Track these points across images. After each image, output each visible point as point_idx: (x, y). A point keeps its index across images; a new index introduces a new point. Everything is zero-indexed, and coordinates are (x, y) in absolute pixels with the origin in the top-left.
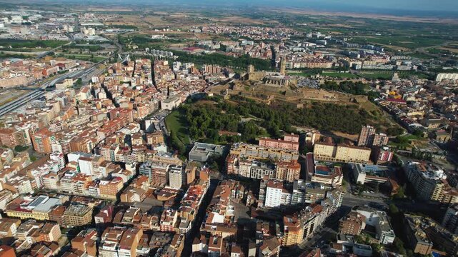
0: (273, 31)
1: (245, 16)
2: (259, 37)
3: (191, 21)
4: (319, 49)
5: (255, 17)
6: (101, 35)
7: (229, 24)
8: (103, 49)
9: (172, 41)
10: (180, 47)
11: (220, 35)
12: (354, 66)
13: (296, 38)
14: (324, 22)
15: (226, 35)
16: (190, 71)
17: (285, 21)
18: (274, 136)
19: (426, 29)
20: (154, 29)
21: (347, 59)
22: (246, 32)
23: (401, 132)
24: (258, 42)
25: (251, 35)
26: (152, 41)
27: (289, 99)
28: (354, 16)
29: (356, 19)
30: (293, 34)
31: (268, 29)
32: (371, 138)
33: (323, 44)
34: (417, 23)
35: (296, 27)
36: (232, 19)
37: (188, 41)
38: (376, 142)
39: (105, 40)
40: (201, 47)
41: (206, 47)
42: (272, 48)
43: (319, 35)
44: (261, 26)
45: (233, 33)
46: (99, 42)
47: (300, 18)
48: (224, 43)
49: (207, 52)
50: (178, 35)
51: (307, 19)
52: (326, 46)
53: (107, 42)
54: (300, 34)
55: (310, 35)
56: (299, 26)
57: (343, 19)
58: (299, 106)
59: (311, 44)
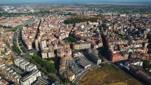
0: (83, 8)
1: (74, 5)
2: (79, 10)
3: (59, 7)
4: (95, 12)
5: (77, 5)
6: (35, 11)
7: (70, 7)
8: (38, 14)
9: (56, 12)
10: (59, 13)
11: (68, 10)
12: (103, 14)
13: (89, 10)
14: (98, 6)
15: (70, 10)
16: (63, 16)
17: (86, 6)
18: (82, 22)
19: (127, 7)
20: (49, 9)
21: (101, 13)
22: (75, 9)
23: (105, 21)
24: (79, 11)
25: (77, 10)
26: (50, 12)
27: (85, 17)
28: (108, 4)
29: (108, 5)
30: (88, 9)
31: (82, 8)
32: (99, 21)
33: (96, 11)
34: (125, 5)
35: (89, 7)
36: (71, 6)
37: (60, 12)
38: (100, 21)
39: (37, 12)
40: (64, 13)
41: (65, 13)
42: (83, 12)
43: (96, 9)
44: (79, 7)
45: (72, 9)
46: (36, 13)
47: (91, 5)
48: (70, 12)
49: (66, 13)
50: (56, 11)
51: (93, 5)
52: (97, 11)
53: (38, 13)
54: (91, 9)
55: (93, 9)
56: (91, 7)
57: (104, 5)
58: (87, 18)
59: (93, 11)
